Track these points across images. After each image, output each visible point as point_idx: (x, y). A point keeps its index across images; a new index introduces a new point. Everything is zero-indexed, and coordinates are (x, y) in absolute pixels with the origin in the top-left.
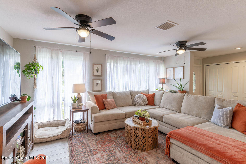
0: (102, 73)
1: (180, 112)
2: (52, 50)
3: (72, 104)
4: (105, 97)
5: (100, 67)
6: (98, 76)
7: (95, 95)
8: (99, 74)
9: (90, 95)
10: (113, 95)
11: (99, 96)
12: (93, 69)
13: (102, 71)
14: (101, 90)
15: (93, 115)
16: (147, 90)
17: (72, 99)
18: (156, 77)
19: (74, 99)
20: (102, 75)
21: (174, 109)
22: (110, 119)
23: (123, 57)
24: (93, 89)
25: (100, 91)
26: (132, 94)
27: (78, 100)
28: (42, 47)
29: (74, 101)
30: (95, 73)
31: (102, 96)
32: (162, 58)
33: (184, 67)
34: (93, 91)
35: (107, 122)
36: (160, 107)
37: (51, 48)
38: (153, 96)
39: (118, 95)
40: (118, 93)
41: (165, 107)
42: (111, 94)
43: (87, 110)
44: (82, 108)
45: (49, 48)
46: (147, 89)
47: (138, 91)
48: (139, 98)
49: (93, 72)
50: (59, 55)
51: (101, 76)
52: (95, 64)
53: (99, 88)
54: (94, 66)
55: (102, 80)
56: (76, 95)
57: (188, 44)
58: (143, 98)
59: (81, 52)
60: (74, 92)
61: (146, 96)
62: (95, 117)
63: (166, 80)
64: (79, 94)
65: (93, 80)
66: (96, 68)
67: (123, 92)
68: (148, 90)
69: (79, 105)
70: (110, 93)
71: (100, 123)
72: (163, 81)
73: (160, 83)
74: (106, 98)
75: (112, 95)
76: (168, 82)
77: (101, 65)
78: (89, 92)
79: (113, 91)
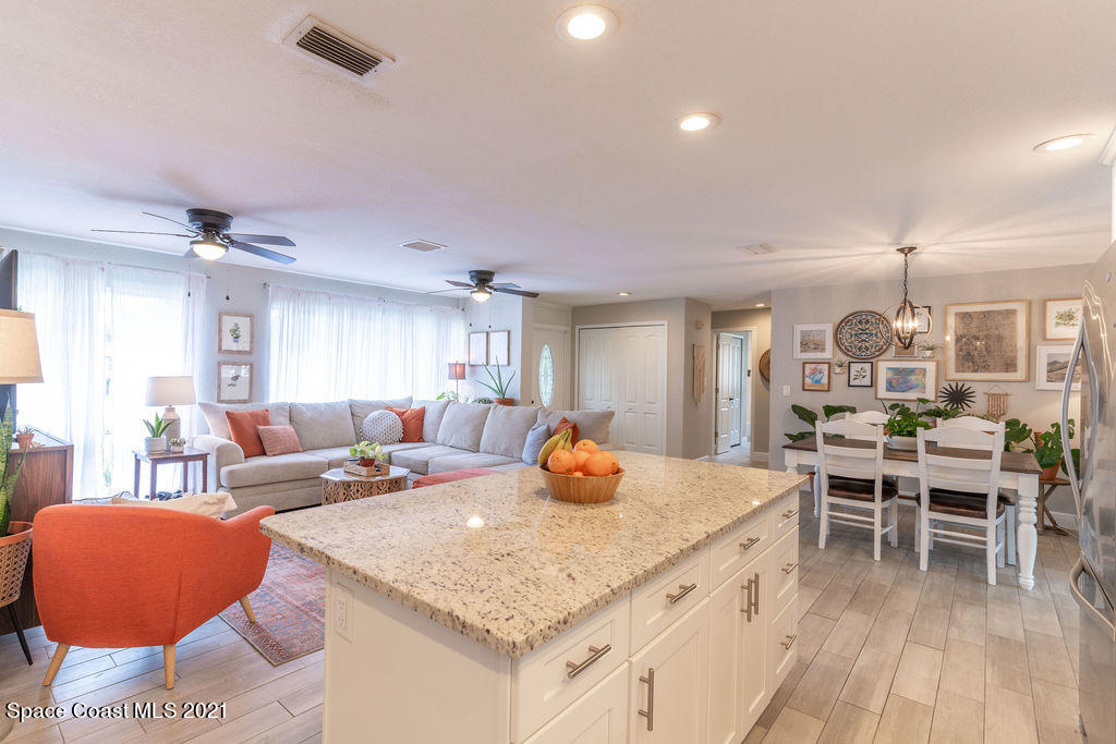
0: (252, 342)
1: (478, 451)
2: (67, 264)
3: (147, 440)
4: (263, 418)
5: (244, 324)
6: (239, 352)
7: (227, 413)
8: (244, 345)
9: (208, 414)
10: (292, 413)
11: (243, 415)
12: (220, 331)
13: (252, 336)
14: (247, 398)
15: (224, 470)
16: (405, 400)
17: (148, 424)
18: (437, 358)
19: (154, 424)
20: (251, 348)
21: (464, 446)
22: (281, 479)
23: (329, 294)
24: (219, 395)
25: (245, 402)
26: (355, 411)
27: (166, 428)
28: (29, 253)
29: (156, 432)
30: (229, 344)
31: (254, 416)
32: (458, 299)
33: (509, 332)
34: (220, 401)
35: (270, 487)
36: (434, 442)
37: (65, 256)
38: (421, 414)
39: (309, 414)
40: (309, 406)
41: (446, 442)
42: (285, 410)
43: (203, 457)
44: (182, 452)
45: (57, 257)
46: (410, 395)
47: (377, 403)
48: (376, 421)
49: (220, 341)
50: (95, 282)
51: (250, 353)
52: (228, 314)
53: (242, 392)
54: (225, 319)
55: (252, 365)
56: (161, 411)
57: (497, 281)
58: (390, 422)
59: (177, 273)
60: (155, 401)
61: (400, 415)
62: (231, 473)
63: (467, 368)
64: (171, 410)
65: (219, 365)
66: (232, 326)
67: (326, 404)
68: (410, 400)
69: (173, 444)
70: (280, 407)
71: (248, 491)
72: (460, 372)
73: (450, 378)
74: (266, 422)
75: (288, 414)
76: (473, 373)
77: (251, 316)
78: (204, 406)
79: (290, 400)
